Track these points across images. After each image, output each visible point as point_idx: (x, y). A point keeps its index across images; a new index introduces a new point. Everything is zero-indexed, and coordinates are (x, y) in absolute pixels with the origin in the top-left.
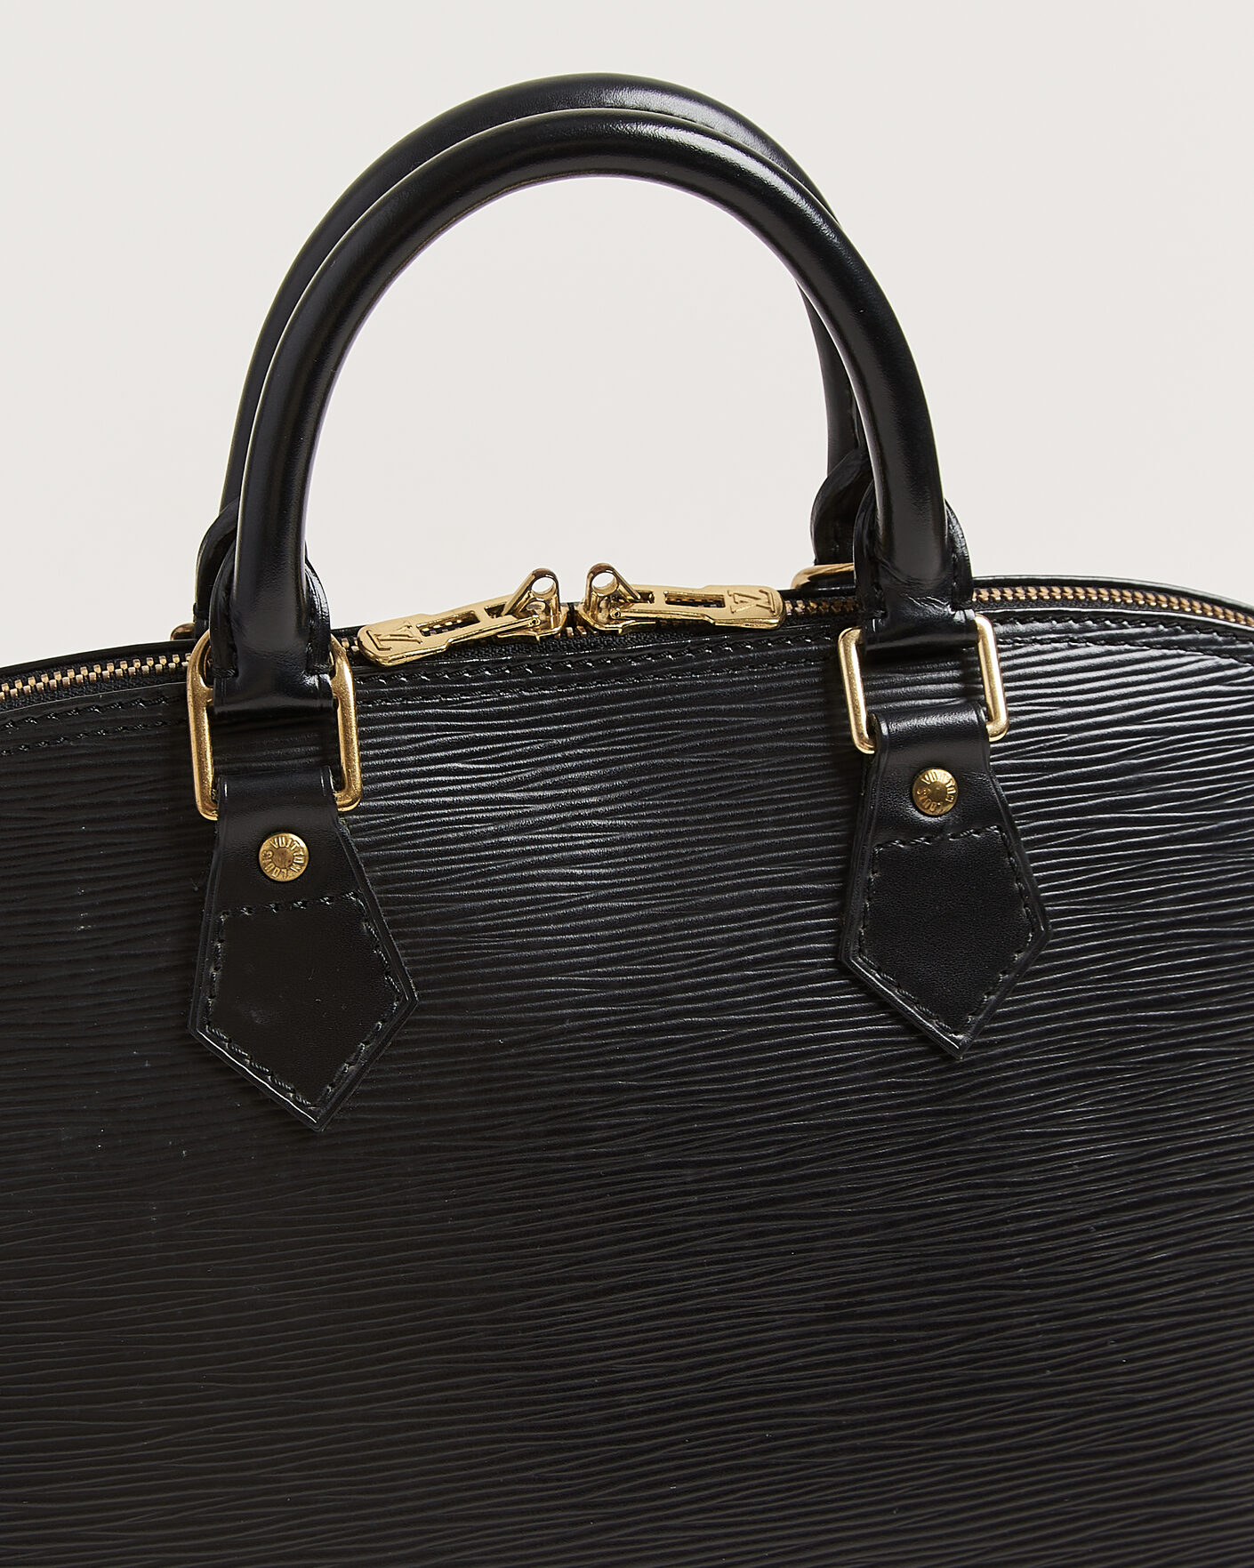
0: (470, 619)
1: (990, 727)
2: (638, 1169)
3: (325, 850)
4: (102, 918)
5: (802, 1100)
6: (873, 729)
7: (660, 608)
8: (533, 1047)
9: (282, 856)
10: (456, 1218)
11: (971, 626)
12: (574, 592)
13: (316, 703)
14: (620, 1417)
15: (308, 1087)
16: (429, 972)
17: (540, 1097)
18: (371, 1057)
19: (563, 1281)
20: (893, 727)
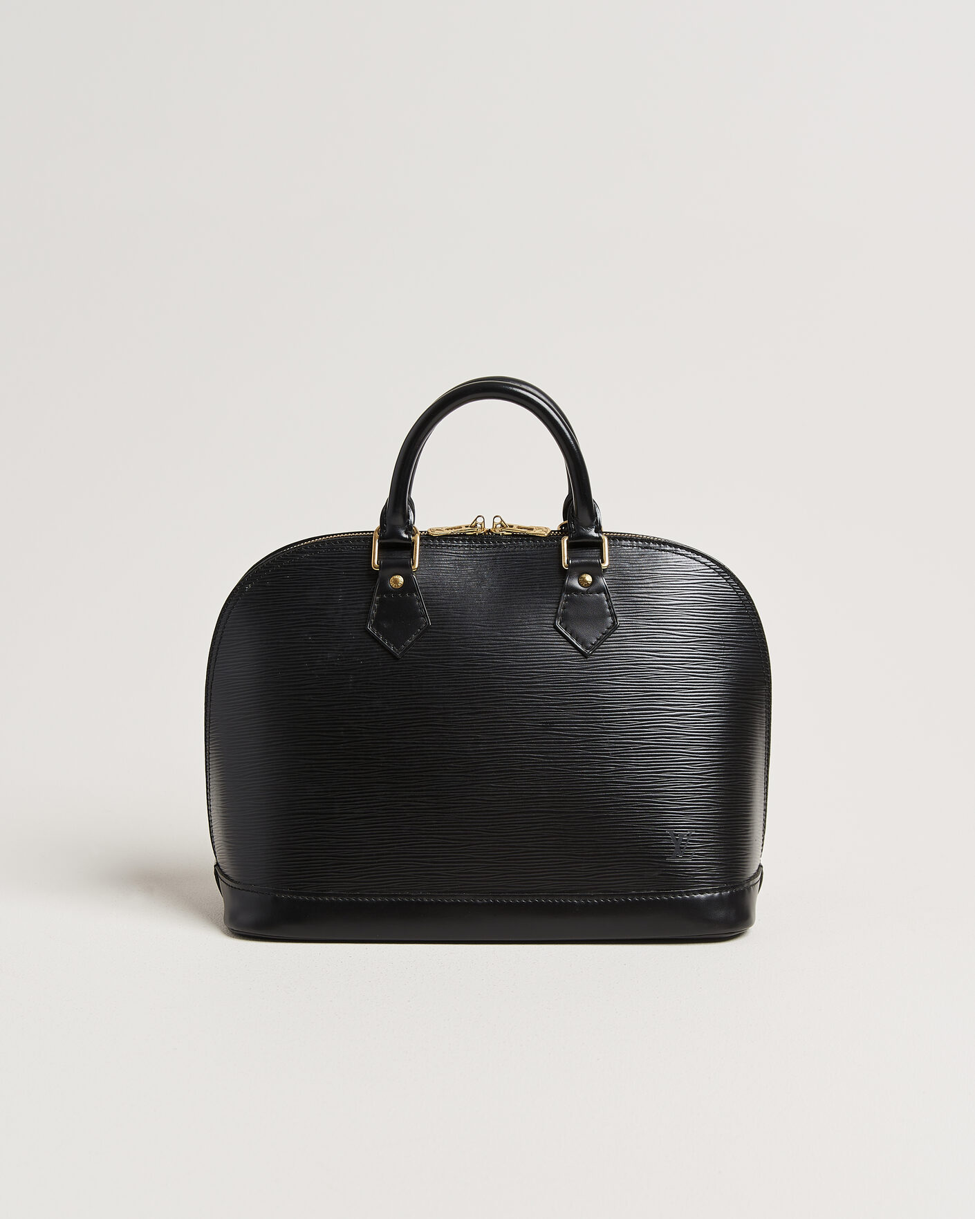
0: (460, 527)
1: (603, 565)
2: (489, 678)
3: (408, 579)
4: (345, 598)
5: (539, 664)
6: (568, 562)
7: (515, 529)
8: (462, 641)
9: (396, 581)
10: (436, 687)
11: (600, 538)
12: (489, 526)
13: (408, 542)
14: (479, 751)
15: (397, 646)
16: (434, 618)
17: (463, 655)
18: (416, 639)
19: (465, 708)
20: (573, 562)
